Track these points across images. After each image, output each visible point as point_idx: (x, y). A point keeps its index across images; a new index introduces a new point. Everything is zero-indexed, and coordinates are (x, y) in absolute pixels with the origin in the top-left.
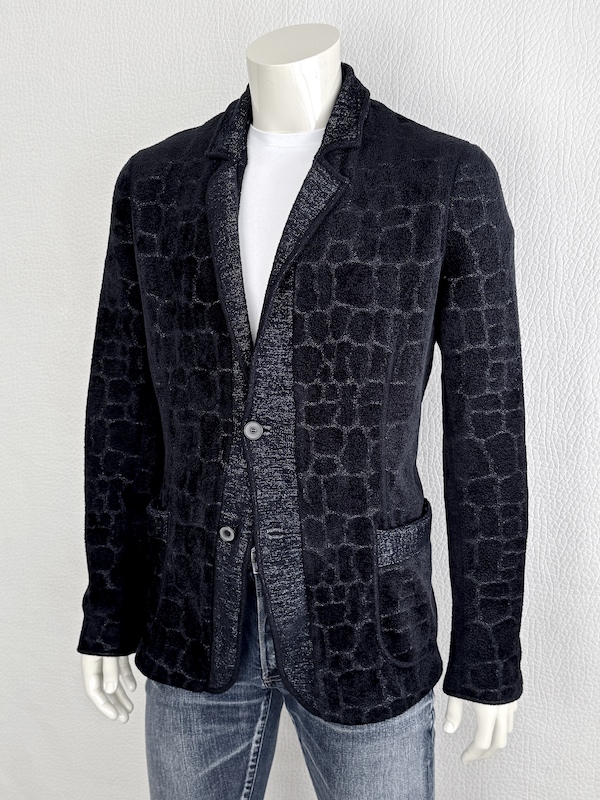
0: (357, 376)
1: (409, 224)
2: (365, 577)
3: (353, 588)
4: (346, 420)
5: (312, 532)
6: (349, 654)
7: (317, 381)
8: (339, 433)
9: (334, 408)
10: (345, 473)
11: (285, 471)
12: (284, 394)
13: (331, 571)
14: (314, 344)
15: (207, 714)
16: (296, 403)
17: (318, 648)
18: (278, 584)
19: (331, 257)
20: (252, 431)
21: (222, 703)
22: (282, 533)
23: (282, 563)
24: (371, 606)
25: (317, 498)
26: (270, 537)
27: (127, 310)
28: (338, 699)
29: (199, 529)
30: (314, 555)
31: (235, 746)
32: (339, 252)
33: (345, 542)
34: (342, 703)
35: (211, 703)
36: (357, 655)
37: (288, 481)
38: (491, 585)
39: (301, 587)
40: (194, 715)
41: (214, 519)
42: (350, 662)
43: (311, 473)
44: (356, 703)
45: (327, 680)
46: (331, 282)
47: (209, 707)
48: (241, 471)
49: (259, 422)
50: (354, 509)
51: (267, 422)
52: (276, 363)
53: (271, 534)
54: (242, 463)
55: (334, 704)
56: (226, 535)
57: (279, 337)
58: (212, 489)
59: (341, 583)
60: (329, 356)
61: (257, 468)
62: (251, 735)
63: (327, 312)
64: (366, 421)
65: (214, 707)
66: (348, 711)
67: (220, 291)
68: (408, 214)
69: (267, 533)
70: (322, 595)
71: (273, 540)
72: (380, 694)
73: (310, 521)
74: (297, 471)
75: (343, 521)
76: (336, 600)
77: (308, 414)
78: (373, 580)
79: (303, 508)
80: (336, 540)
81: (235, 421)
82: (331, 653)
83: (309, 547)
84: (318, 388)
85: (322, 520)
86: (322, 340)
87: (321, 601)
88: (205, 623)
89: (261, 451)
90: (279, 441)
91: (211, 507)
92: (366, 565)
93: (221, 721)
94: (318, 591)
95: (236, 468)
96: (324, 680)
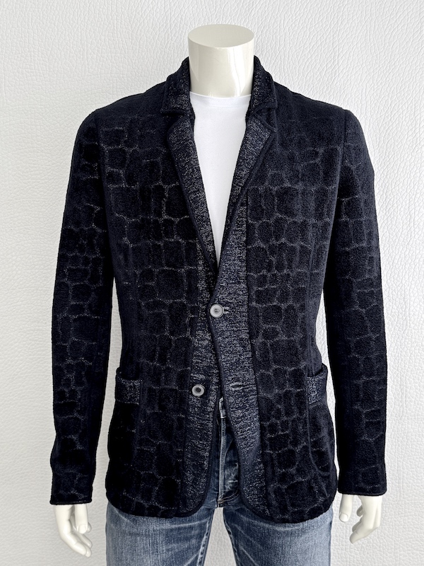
0: (290, 267)
1: (318, 160)
2: (301, 413)
3: (293, 421)
4: (284, 298)
5: (264, 382)
6: (293, 470)
7: (264, 272)
8: (279, 308)
9: (275, 291)
10: (285, 338)
11: (242, 339)
12: (239, 283)
13: (279, 409)
14: (262, 245)
15: (170, 536)
16: (249, 288)
17: (269, 469)
18: (242, 423)
19: (272, 183)
20: (216, 311)
21: (182, 525)
22: (240, 386)
23: (244, 407)
24: (305, 433)
25: (266, 357)
26: (233, 389)
27: (92, 229)
28: (286, 505)
29: (172, 390)
30: (267, 399)
31: (187, 559)
32: (277, 179)
33: (288, 388)
34: (290, 508)
35: (174, 526)
36: (298, 470)
37: (244, 347)
38: (372, 411)
39: (258, 424)
40: (160, 539)
41: (185, 381)
42: (293, 476)
43: (260, 339)
44: (299, 506)
45: (277, 491)
46: (274, 200)
47: (172, 530)
48: (207, 342)
49: (220, 303)
50: (291, 363)
51: (226, 304)
52: (234, 260)
53: (233, 387)
54: (208, 336)
55: (284, 509)
56: (198, 391)
57: (236, 241)
58: (183, 358)
59: (285, 418)
60: (273, 253)
61: (220, 338)
62: (198, 548)
63: (271, 221)
64: (297, 300)
65: (176, 529)
66: (294, 512)
67: (190, 208)
68: (317, 153)
69: (230, 387)
70: (273, 428)
71: (235, 391)
72: (315, 497)
73: (262, 375)
74: (251, 338)
75: (285, 371)
76: (282, 431)
77: (258, 296)
78: (306, 414)
79: (256, 365)
80: (281, 386)
81: (201, 305)
82: (280, 471)
83: (262, 394)
84: (265, 277)
85: (270, 373)
86: (268, 242)
87: (271, 434)
88: (177, 462)
89: (223, 326)
90: (235, 317)
91: (182, 371)
92: (302, 403)
93: (179, 540)
94: (270, 426)
95: (201, 340)
96: (275, 492)
